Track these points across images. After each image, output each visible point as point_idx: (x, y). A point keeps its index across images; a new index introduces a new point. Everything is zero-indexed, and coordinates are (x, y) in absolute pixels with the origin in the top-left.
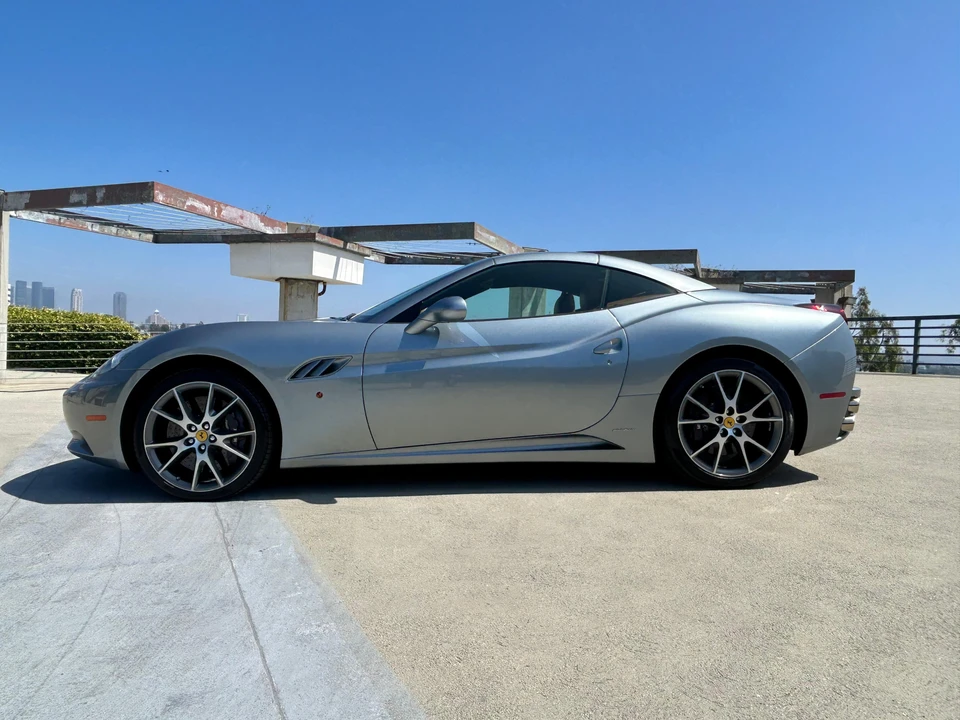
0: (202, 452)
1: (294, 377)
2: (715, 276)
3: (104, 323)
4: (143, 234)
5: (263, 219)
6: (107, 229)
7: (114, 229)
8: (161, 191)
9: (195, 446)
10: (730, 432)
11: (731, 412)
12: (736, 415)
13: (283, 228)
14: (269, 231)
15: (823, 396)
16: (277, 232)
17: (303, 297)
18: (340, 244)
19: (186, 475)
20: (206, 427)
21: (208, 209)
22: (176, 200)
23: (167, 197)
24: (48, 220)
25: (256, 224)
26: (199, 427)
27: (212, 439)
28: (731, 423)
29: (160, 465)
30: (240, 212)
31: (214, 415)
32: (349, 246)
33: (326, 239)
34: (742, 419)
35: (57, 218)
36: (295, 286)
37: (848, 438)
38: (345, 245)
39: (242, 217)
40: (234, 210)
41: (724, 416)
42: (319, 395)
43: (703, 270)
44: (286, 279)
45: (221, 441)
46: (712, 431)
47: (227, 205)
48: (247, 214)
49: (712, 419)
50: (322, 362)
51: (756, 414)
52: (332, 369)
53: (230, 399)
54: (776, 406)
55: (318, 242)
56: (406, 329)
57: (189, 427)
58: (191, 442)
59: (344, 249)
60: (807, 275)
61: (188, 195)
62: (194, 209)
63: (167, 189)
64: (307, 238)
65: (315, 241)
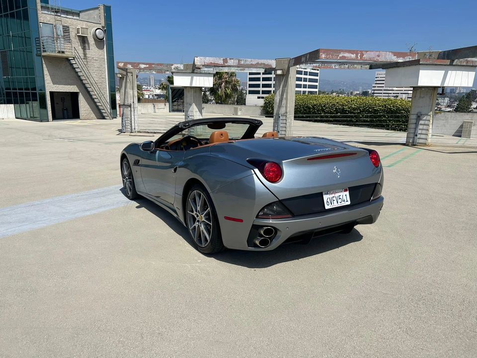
1: (134, 164)
5: (395, 54)
6: (343, 66)
8: (324, 53)
14: (401, 60)
16: (408, 60)
17: (423, 98)
18: (448, 62)
21: (353, 56)
22: (332, 55)
23: (327, 55)
25: (395, 59)
30: (377, 53)
32: (456, 62)
33: (431, 61)
35: (318, 65)
36: (419, 92)
38: (452, 62)
39: (378, 56)
40: (372, 53)
42: (137, 171)
44: (415, 87)
47: (367, 51)
48: (383, 53)
55: (422, 64)
61: (340, 51)
62: (343, 57)
63: (327, 51)
64: (416, 63)
65: (420, 64)
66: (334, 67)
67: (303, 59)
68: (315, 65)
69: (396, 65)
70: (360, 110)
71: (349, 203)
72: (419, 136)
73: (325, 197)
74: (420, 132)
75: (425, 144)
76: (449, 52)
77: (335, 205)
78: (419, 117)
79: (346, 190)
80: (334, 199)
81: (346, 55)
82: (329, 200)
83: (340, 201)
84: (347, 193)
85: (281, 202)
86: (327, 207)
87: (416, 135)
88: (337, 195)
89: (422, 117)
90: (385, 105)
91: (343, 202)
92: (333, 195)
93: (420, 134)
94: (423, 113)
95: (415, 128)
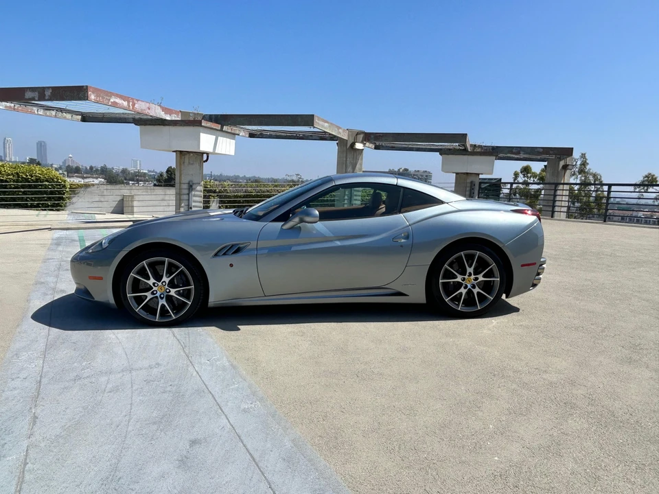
0: (162, 298)
1: (216, 255)
2: (479, 150)
3: (40, 172)
4: (74, 116)
5: (164, 109)
6: (48, 113)
7: (54, 113)
8: (93, 93)
9: (158, 295)
10: (469, 286)
11: (470, 275)
12: (473, 277)
13: (178, 115)
14: (168, 118)
15: (523, 266)
16: (174, 119)
17: (192, 164)
18: (218, 127)
19: (153, 312)
20: (164, 284)
21: (125, 104)
22: (103, 98)
23: (97, 96)
24: (6, 107)
25: (158, 113)
26: (160, 284)
27: (168, 291)
28: (470, 281)
29: (137, 306)
30: (148, 105)
31: (169, 277)
32: (225, 128)
33: (209, 124)
34: (476, 279)
35: (12, 105)
36: (187, 156)
37: (537, 287)
38: (222, 127)
39: (149, 109)
40: (143, 103)
41: (466, 277)
42: (231, 265)
43: (471, 145)
44: (181, 152)
45: (173, 292)
46: (459, 285)
47: (138, 100)
48: (153, 106)
49: (459, 279)
50: (233, 246)
51: (484, 276)
52: (238, 251)
53: (178, 268)
54: (497, 272)
56: (282, 226)
57: (154, 284)
58: (155, 292)
59: (221, 130)
60: (542, 150)
61: (111, 94)
62: (115, 104)
63: (96, 91)
64: (196, 123)
65: (202, 126)
69: (164, 122)
74: (193, 204)
78: (191, 186)
81: (118, 101)
87: (191, 208)
89: (194, 187)
93: (194, 206)
94: (194, 182)
95: (189, 200)
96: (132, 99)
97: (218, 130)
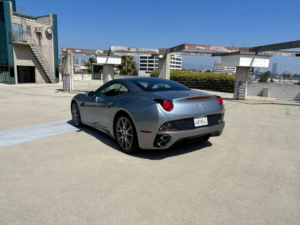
1: (81, 105)
4: (209, 55)
5: (227, 48)
6: (197, 54)
7: (199, 54)
8: (187, 46)
10: (124, 136)
11: (124, 130)
13: (236, 50)
14: (230, 51)
16: (233, 51)
17: (242, 73)
18: (254, 53)
21: (204, 48)
22: (192, 47)
23: (189, 47)
25: (224, 50)
28: (125, 133)
30: (217, 47)
32: (259, 53)
33: (246, 53)
35: (183, 53)
36: (240, 69)
38: (257, 53)
39: (218, 49)
40: (214, 47)
42: (82, 110)
44: (238, 67)
47: (211, 46)
48: (220, 47)
49: (121, 131)
50: (83, 103)
55: (241, 54)
61: (196, 45)
62: (198, 49)
63: (189, 45)
64: (238, 53)
65: (240, 54)
66: (192, 55)
67: (175, 49)
68: (181, 53)
69: (227, 54)
70: (206, 80)
71: (207, 124)
72: (240, 95)
73: (195, 120)
74: (241, 92)
75: (243, 99)
76: (255, 48)
77: (200, 125)
78: (240, 83)
79: (205, 117)
80: (200, 121)
81: (200, 47)
82: (197, 122)
83: (202, 122)
84: (206, 118)
85: (172, 122)
86: (196, 126)
87: (239, 94)
88: (201, 119)
89: (242, 84)
90: (221, 78)
91: (204, 123)
92: (199, 119)
93: (241, 93)
94: (242, 81)
95: (238, 90)
96: (208, 46)
97: (253, 55)
